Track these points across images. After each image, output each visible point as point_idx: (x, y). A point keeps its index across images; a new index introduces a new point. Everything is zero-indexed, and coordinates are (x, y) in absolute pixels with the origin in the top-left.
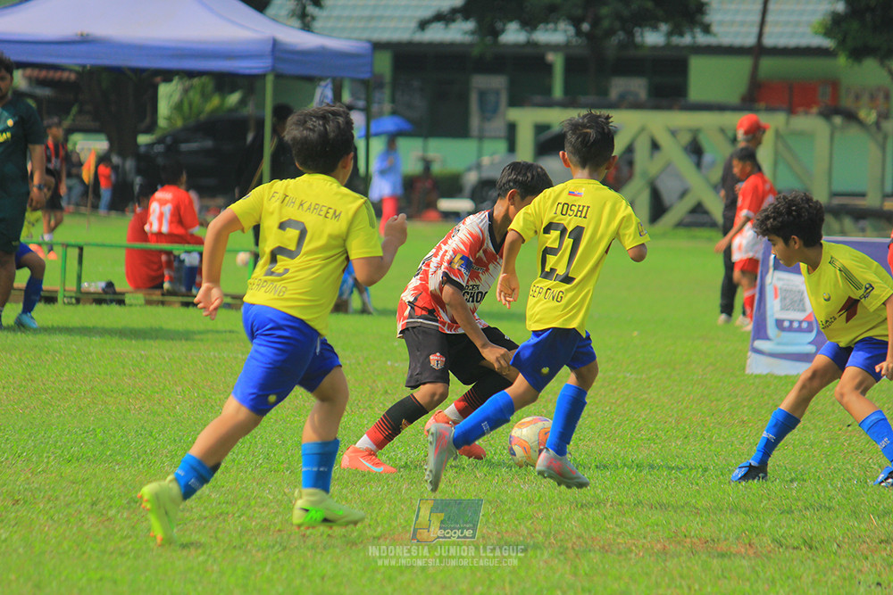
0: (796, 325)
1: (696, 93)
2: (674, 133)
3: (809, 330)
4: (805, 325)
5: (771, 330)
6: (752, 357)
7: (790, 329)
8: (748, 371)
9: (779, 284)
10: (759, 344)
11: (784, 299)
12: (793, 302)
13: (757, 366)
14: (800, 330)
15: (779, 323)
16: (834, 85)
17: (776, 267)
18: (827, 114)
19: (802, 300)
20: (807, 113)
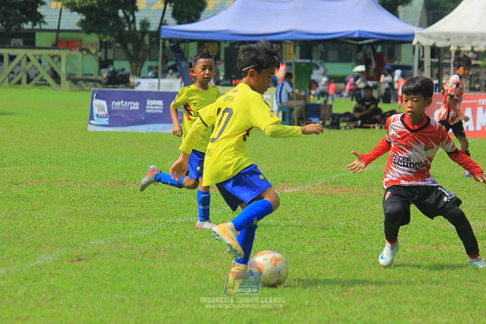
0: (102, 116)
1: (38, 44)
2: (34, 56)
3: (107, 117)
4: (105, 116)
5: (95, 117)
6: (89, 125)
7: (101, 117)
8: (88, 130)
9: (97, 104)
10: (92, 122)
11: (98, 108)
12: (101, 109)
13: (91, 128)
14: (104, 117)
15: (97, 116)
16: (80, 41)
17: (96, 98)
18: (82, 50)
19: (104, 108)
20: (75, 50)
